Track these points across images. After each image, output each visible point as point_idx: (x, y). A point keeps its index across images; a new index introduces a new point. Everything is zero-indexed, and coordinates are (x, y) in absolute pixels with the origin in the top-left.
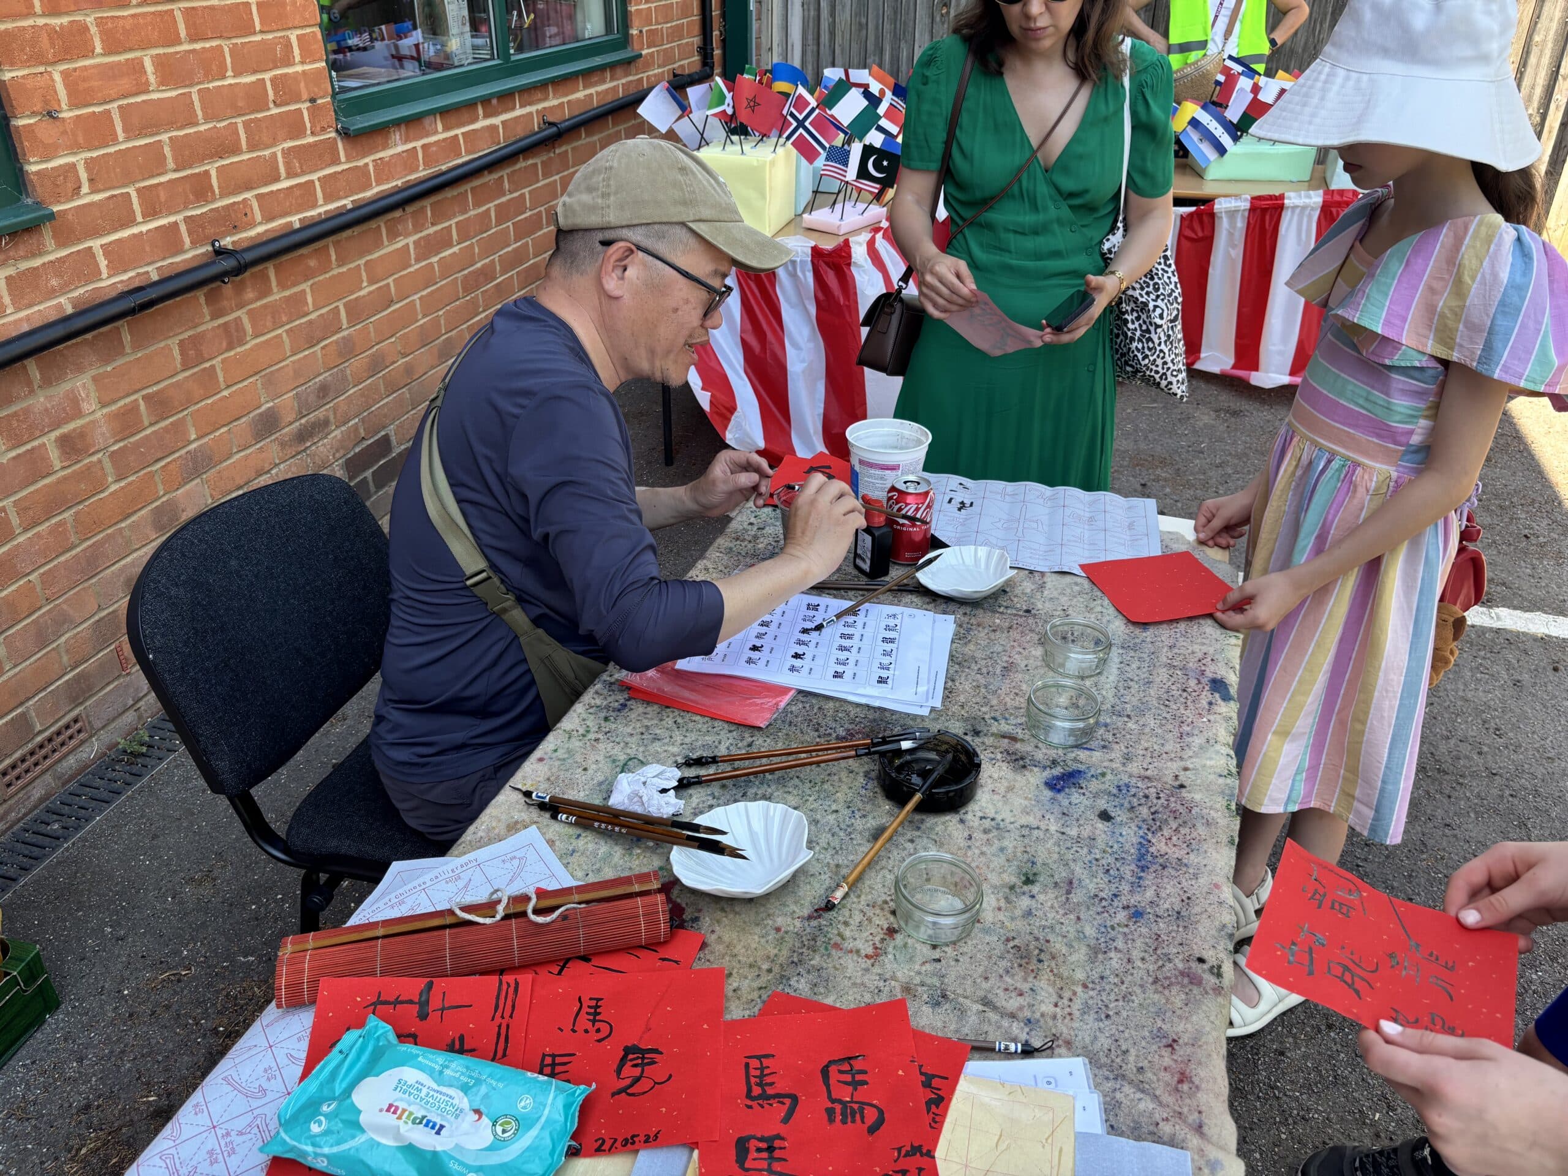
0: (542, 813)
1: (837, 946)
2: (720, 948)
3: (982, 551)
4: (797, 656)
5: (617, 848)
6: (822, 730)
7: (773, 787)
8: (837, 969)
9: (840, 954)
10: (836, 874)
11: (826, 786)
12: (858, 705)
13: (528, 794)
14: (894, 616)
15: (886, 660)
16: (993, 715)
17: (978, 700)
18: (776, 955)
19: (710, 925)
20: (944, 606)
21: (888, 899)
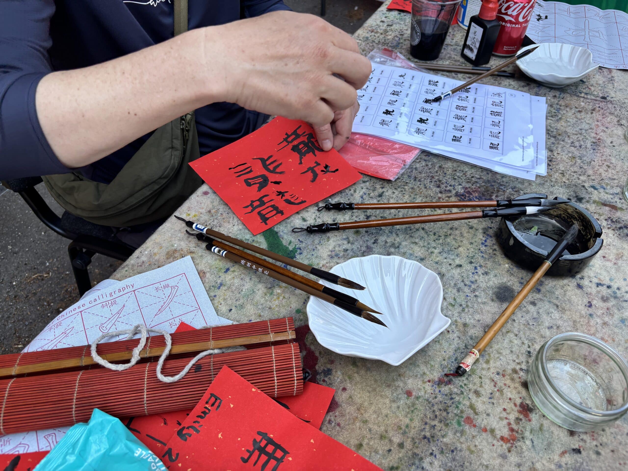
0: (200, 243)
1: (469, 421)
2: (350, 410)
3: (567, 48)
4: (421, 121)
5: (260, 286)
6: (443, 186)
7: (401, 236)
8: (472, 452)
9: (473, 431)
10: (465, 333)
11: (448, 240)
12: (474, 166)
13: (190, 224)
14: (499, 94)
15: (495, 130)
16: (591, 184)
17: (576, 169)
18: (407, 426)
19: (341, 382)
20: (536, 89)
21: (518, 367)
